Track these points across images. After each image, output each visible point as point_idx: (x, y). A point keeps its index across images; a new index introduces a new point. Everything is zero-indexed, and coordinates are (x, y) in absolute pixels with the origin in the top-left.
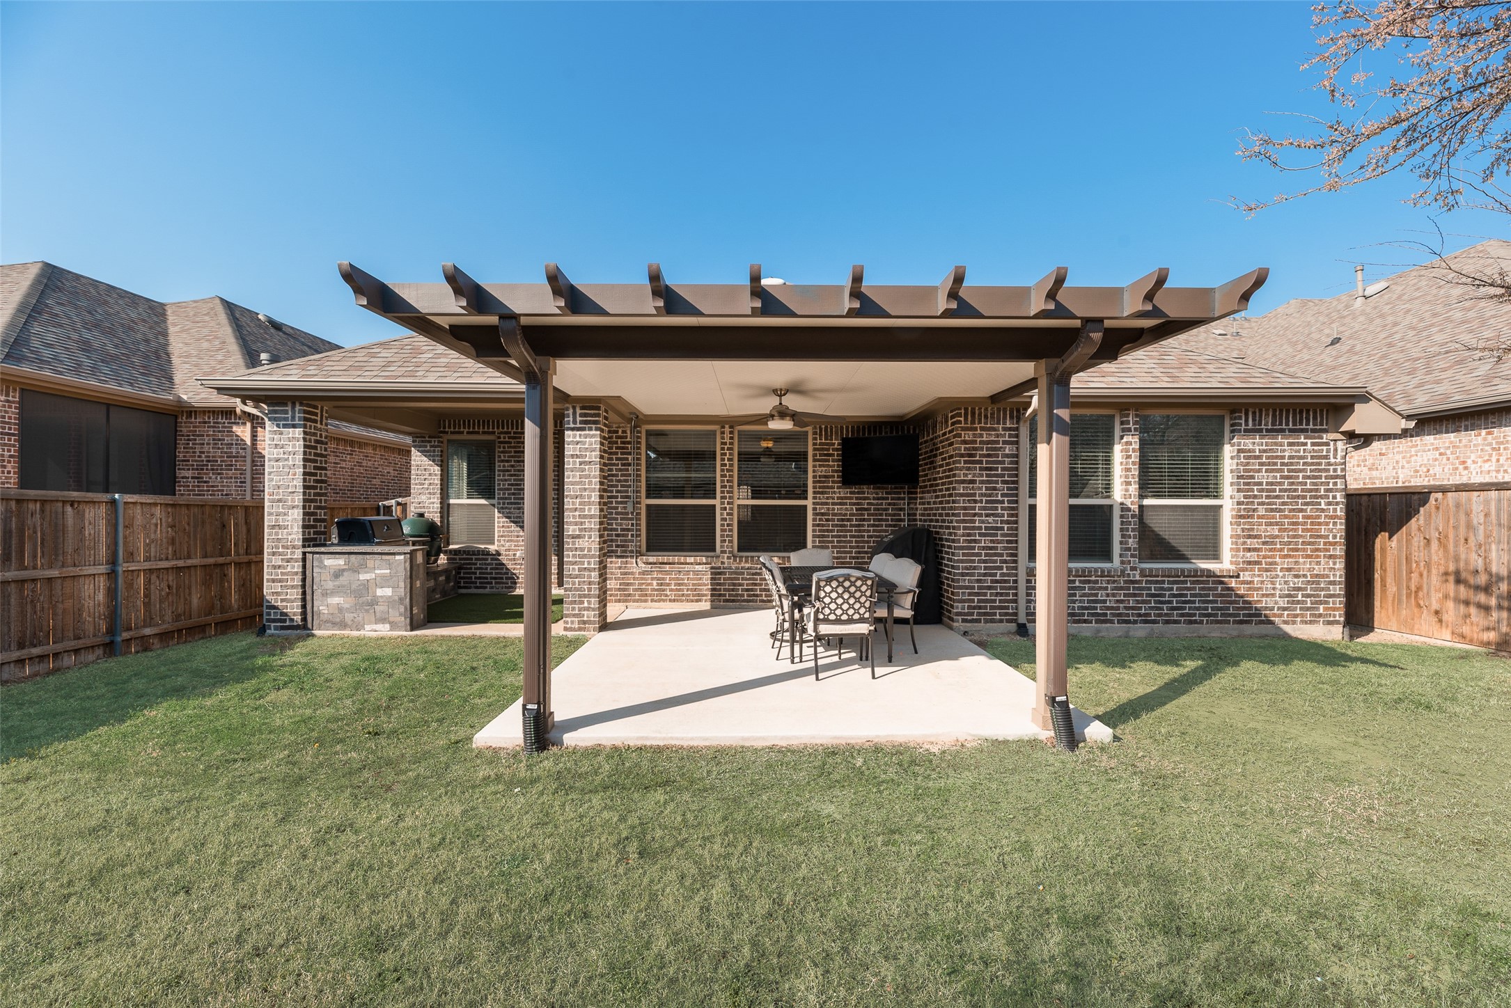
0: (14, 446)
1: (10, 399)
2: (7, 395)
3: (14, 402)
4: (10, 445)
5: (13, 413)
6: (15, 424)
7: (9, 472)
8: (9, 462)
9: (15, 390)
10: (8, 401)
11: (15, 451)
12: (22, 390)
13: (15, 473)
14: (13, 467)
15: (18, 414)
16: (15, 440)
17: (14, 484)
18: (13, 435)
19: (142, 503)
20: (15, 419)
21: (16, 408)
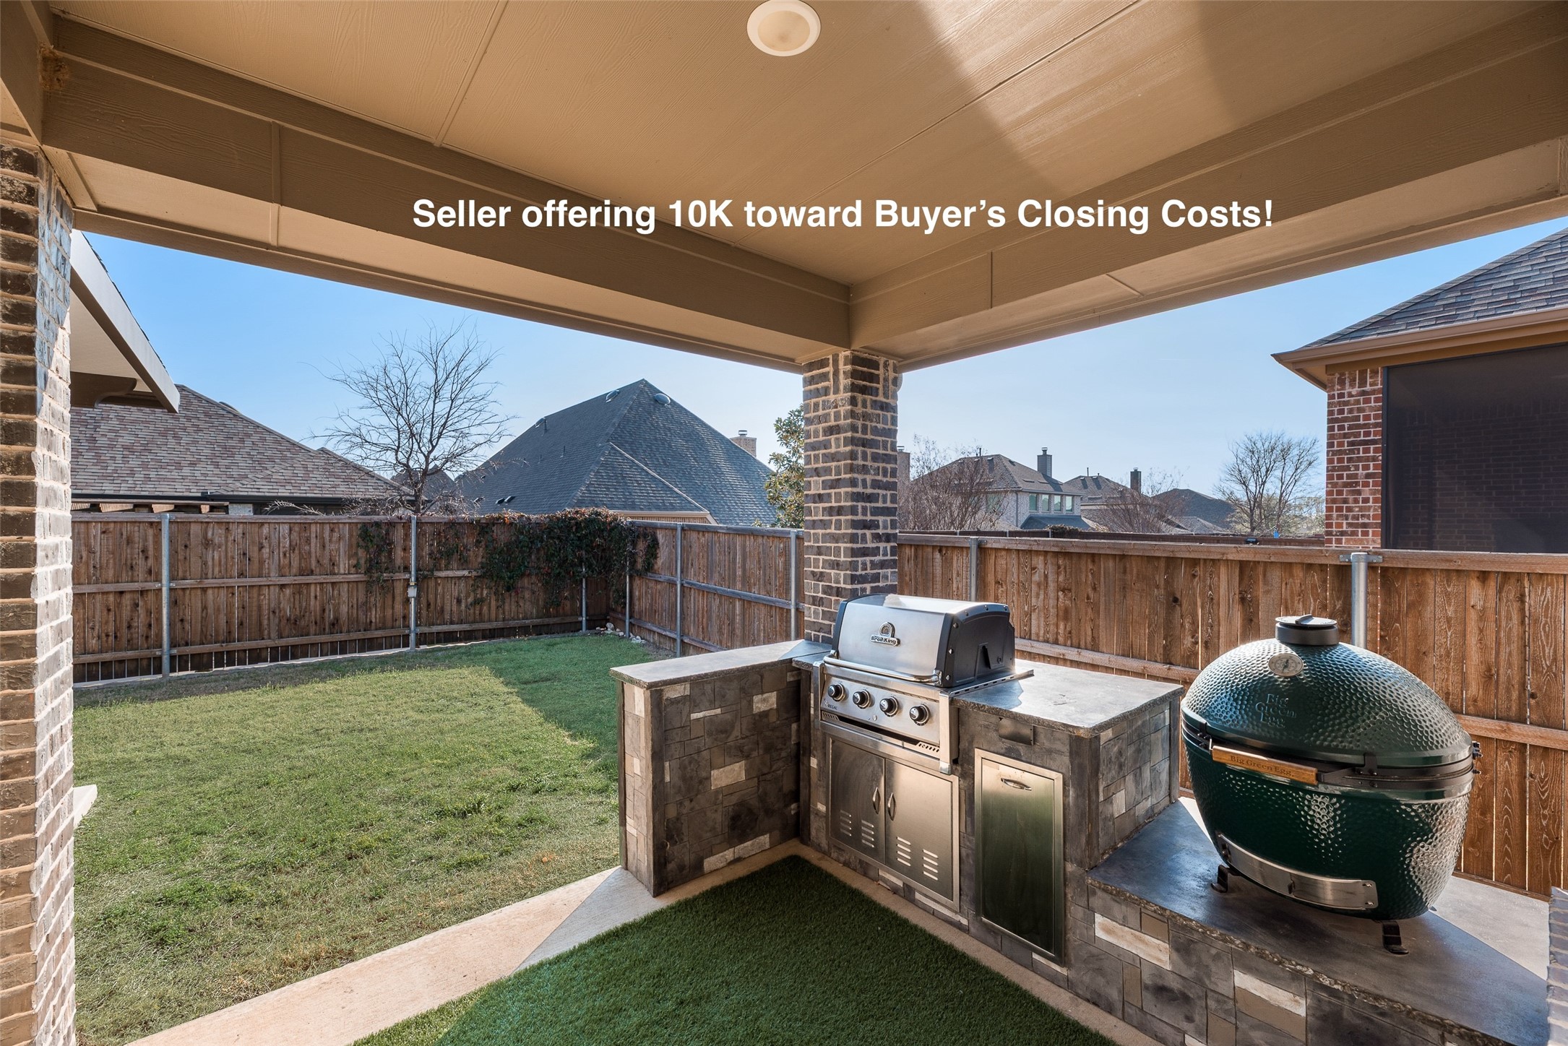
0: (1374, 459)
1: (1368, 388)
2: (1363, 383)
3: (1373, 392)
4: (1368, 459)
5: (1372, 409)
6: (1376, 425)
7: (1366, 500)
8: (1366, 485)
9: (1375, 373)
10: (1363, 393)
11: (1375, 467)
12: (1389, 370)
13: (1375, 501)
14: (1373, 492)
15: (1382, 408)
16: (1376, 451)
17: (1375, 517)
18: (1374, 442)
19: (1018, 551)
20: (1376, 417)
21: (1376, 400)
